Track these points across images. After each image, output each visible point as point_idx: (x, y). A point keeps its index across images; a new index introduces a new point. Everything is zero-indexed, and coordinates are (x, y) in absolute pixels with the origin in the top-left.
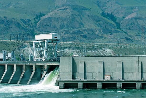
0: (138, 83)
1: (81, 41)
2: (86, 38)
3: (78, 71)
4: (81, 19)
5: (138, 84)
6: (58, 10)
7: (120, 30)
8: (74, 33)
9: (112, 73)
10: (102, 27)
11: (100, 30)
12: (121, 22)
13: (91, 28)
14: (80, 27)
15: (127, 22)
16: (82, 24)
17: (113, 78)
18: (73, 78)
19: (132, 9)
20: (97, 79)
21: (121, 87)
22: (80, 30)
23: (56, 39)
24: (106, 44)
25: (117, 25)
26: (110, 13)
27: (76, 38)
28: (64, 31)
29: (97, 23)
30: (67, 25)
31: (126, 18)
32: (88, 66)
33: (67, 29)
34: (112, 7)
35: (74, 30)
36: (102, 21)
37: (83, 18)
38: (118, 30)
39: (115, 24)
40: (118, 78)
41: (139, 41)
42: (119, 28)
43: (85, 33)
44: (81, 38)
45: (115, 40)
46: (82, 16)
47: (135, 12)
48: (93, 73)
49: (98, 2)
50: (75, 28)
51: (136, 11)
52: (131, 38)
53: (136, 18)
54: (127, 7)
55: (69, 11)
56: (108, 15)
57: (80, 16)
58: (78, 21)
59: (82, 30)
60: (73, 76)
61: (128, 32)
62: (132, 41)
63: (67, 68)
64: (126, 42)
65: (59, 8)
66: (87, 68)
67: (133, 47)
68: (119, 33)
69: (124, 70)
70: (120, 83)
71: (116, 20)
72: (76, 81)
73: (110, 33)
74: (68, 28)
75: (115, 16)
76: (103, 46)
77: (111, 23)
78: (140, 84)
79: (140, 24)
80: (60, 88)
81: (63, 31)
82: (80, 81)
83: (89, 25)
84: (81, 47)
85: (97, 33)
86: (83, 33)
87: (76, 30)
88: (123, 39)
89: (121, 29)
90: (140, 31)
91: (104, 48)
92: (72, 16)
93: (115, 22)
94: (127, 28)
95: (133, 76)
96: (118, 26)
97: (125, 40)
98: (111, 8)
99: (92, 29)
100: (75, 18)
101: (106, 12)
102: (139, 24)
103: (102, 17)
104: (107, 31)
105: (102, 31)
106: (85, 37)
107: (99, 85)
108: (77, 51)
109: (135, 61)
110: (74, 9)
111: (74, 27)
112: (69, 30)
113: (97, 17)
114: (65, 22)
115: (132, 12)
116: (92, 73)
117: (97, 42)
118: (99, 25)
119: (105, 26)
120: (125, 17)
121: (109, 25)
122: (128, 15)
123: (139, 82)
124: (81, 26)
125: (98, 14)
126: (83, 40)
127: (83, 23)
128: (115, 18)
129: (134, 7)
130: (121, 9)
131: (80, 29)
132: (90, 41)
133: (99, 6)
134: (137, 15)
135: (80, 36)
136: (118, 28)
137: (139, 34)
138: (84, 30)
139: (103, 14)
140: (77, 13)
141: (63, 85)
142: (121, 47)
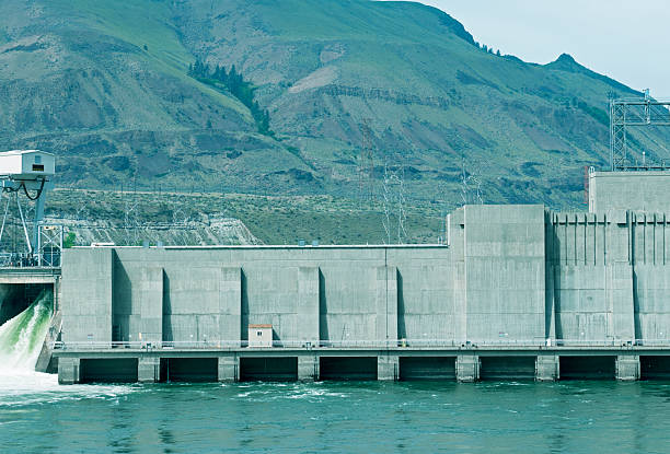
0: (386, 357)
1: (107, 182)
2: (128, 171)
3: (135, 309)
4: (107, 90)
5: (385, 361)
6: (7, 51)
7: (268, 139)
8: (73, 151)
9: (280, 315)
10: (194, 123)
11: (185, 137)
12: (274, 106)
13: (148, 127)
14: (103, 125)
15: (297, 104)
16: (111, 111)
17: (281, 337)
18: (115, 338)
19: (318, 49)
20: (218, 344)
21: (315, 376)
22: (104, 138)
23: (39, 176)
24: (216, 195)
25: (257, 119)
26: (227, 65)
27: (85, 170)
28: (34, 139)
29: (175, 107)
30: (45, 114)
31: (292, 89)
32: (181, 289)
33: (46, 132)
34: (234, 40)
35: (74, 135)
36: (195, 101)
37: (113, 84)
38: (261, 136)
39: (249, 114)
40: (305, 339)
41: (348, 186)
42: (264, 129)
43: (124, 150)
44: (108, 172)
45: (250, 181)
46: (108, 77)
47: (330, 66)
48: (201, 318)
49: (177, 18)
50: (81, 126)
51: (333, 62)
52: (313, 172)
53: (333, 91)
54: (299, 43)
55: (55, 56)
56: (220, 74)
57: (103, 76)
58: (95, 96)
59: (108, 135)
60: (115, 328)
61: (302, 149)
62: (318, 183)
63: (89, 298)
64: (293, 190)
65: (9, 40)
66: (172, 296)
67: (327, 207)
68: (264, 153)
69: (328, 303)
70: (312, 357)
71: (253, 97)
72: (127, 350)
73: (230, 150)
74: (50, 128)
75: (246, 79)
76: (202, 204)
77: (234, 111)
78: (395, 360)
79: (352, 115)
80: (61, 383)
81: (30, 140)
82: (145, 350)
83: (142, 115)
84: (109, 209)
85: (172, 151)
86: (114, 149)
87: (84, 134)
88: (283, 178)
89: (272, 134)
90: (350, 144)
91: (208, 214)
92: (66, 76)
93: (249, 105)
94: (299, 128)
95: (366, 329)
96: (263, 121)
97: (292, 182)
98: (230, 44)
99: (152, 134)
100: (79, 85)
101: (211, 62)
102: (348, 115)
103: (193, 81)
104: (215, 142)
105: (193, 141)
106: (123, 164)
107: (228, 367)
108: (95, 224)
109: (373, 268)
110: (76, 48)
111: (76, 124)
112: (53, 136)
113: (172, 84)
114: (37, 101)
115: (320, 65)
116: (197, 316)
117: (174, 189)
118: (181, 117)
119: (205, 122)
120: (290, 85)
121: (224, 117)
122: (302, 77)
123: (388, 352)
124: (107, 119)
125: (179, 68)
126: (116, 180)
127: (115, 106)
128: (251, 87)
129: (327, 43)
130: (275, 49)
131: (104, 134)
132: (146, 182)
133: (181, 36)
134: (340, 77)
135: (104, 161)
136: (261, 131)
137: (346, 157)
138: (120, 138)
139: (199, 71)
140: (90, 66)
141: (76, 367)
142: (277, 211)
